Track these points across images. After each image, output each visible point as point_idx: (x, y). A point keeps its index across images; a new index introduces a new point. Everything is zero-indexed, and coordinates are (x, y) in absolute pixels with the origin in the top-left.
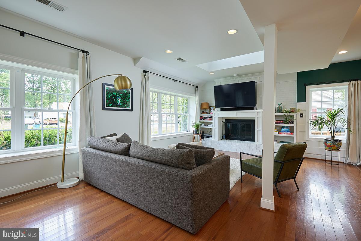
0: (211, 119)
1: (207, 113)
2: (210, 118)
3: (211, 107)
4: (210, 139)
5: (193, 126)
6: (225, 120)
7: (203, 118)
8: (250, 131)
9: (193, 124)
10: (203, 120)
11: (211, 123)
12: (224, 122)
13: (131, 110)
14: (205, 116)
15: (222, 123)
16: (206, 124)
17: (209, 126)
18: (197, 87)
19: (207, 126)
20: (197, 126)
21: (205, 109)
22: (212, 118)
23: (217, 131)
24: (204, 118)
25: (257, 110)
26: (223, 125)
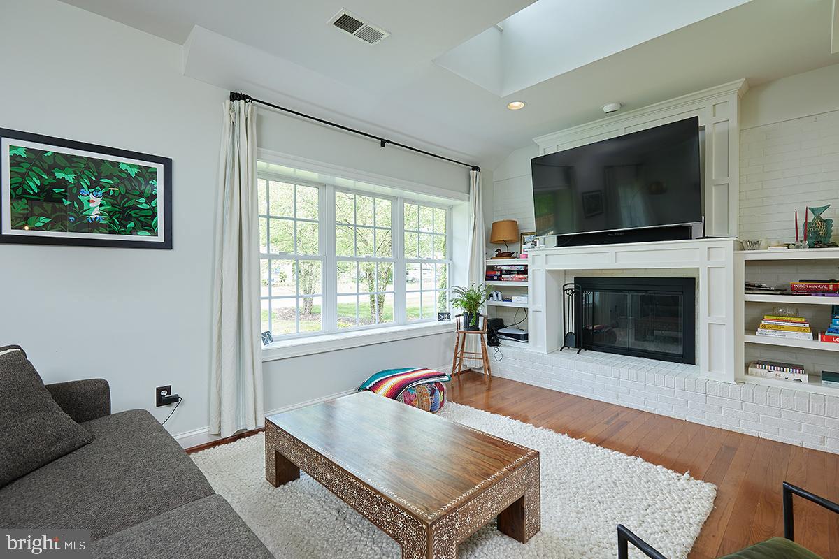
0: (521, 276)
1: (510, 255)
2: (519, 272)
3: (526, 234)
4: (520, 345)
5: (456, 301)
6: (576, 278)
7: (498, 273)
8: (675, 314)
9: (456, 296)
10: (499, 279)
11: (524, 290)
12: (573, 286)
13: (167, 245)
14: (502, 268)
15: (564, 290)
16: (508, 293)
17: (517, 302)
18: (475, 168)
19: (511, 301)
20: (472, 303)
21: (506, 243)
22: (525, 272)
23: (542, 317)
24: (502, 274)
25: (704, 237)
26: (566, 296)
